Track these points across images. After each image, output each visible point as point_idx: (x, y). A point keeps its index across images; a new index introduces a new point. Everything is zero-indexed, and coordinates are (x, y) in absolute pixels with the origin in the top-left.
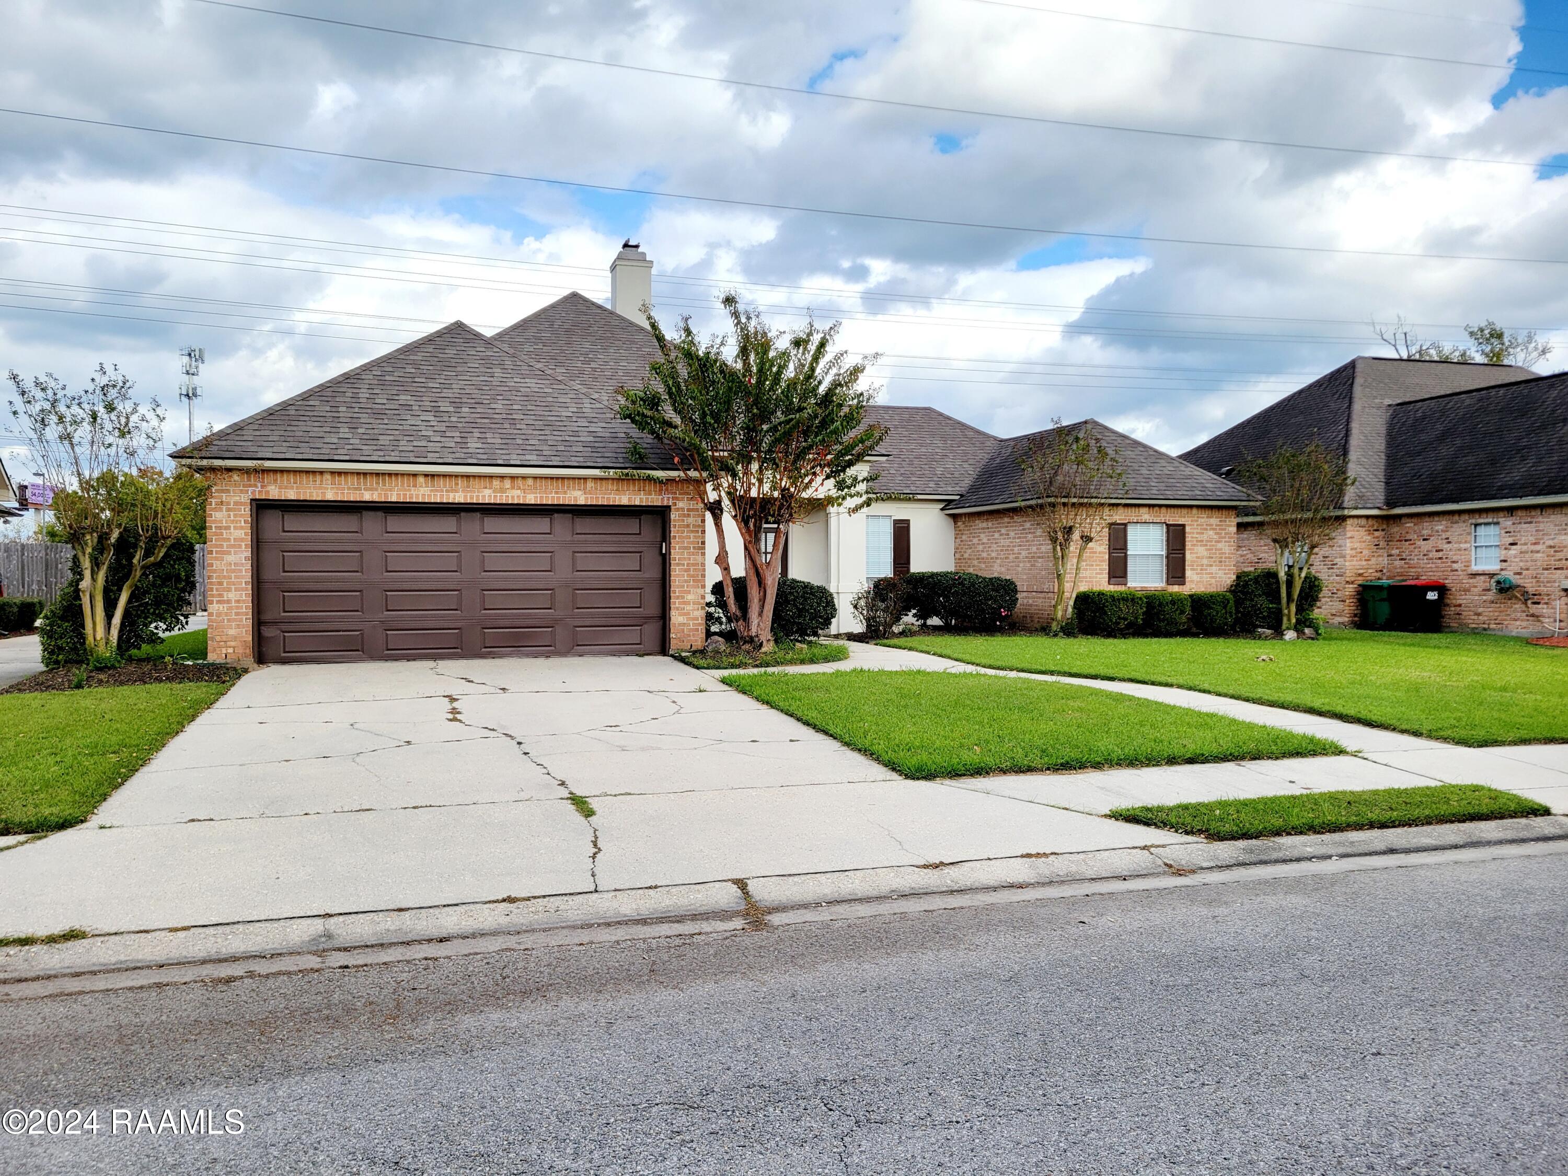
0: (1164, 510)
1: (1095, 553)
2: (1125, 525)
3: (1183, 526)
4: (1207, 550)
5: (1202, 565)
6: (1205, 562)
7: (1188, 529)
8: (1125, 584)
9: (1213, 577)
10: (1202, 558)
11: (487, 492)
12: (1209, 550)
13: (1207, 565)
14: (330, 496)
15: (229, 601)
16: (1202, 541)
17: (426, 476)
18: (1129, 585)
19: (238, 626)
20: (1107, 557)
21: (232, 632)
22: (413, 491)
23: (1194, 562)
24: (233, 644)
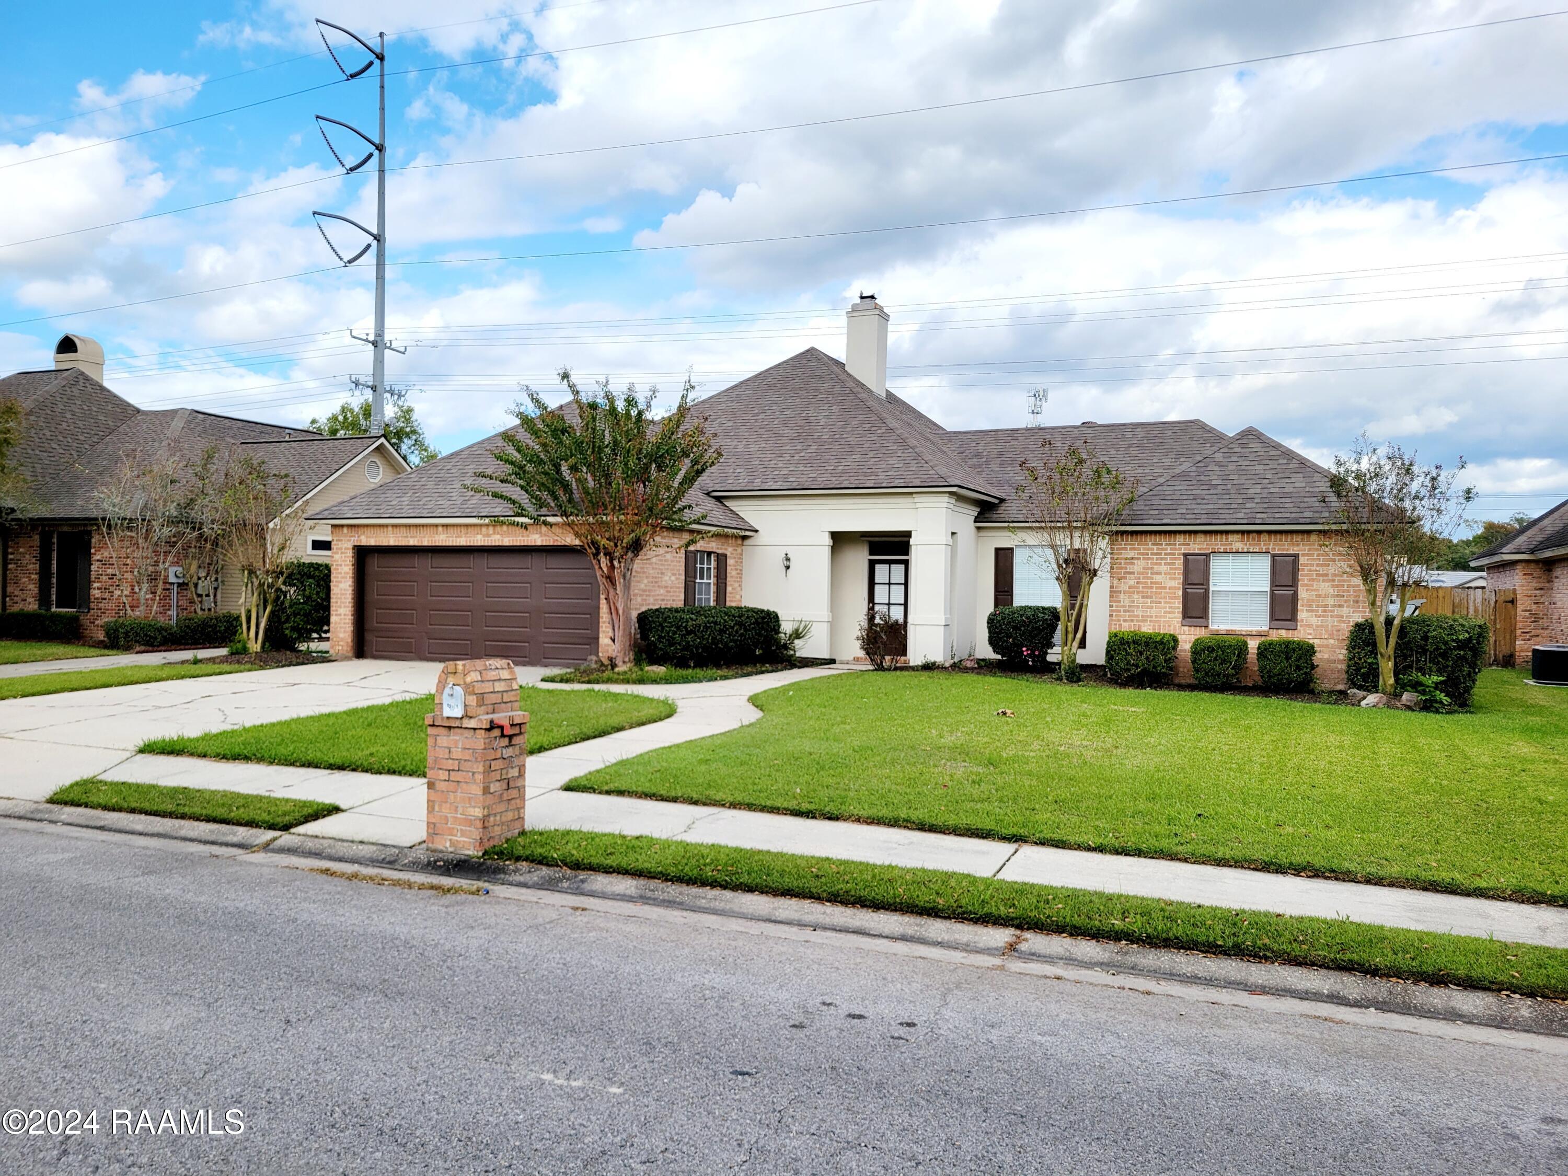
0: (1265, 537)
1: (1165, 588)
2: (1207, 556)
3: (1296, 556)
4: (1333, 586)
5: (1326, 606)
6: (1331, 601)
7: (1302, 560)
8: (1207, 627)
9: (1344, 622)
10: (1326, 596)
11: (479, 537)
12: (1337, 586)
13: (1334, 606)
14: (392, 542)
15: (340, 615)
16: (1327, 575)
17: (443, 526)
18: (1213, 626)
19: (345, 632)
20: (1180, 593)
21: (341, 635)
22: (437, 538)
23: (1313, 601)
24: (341, 643)
